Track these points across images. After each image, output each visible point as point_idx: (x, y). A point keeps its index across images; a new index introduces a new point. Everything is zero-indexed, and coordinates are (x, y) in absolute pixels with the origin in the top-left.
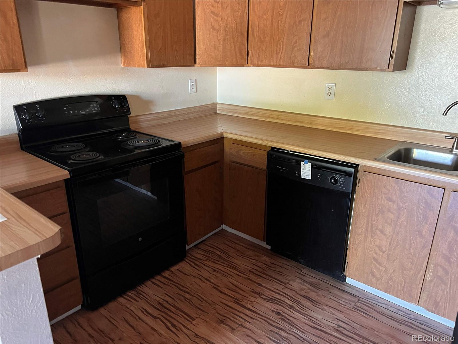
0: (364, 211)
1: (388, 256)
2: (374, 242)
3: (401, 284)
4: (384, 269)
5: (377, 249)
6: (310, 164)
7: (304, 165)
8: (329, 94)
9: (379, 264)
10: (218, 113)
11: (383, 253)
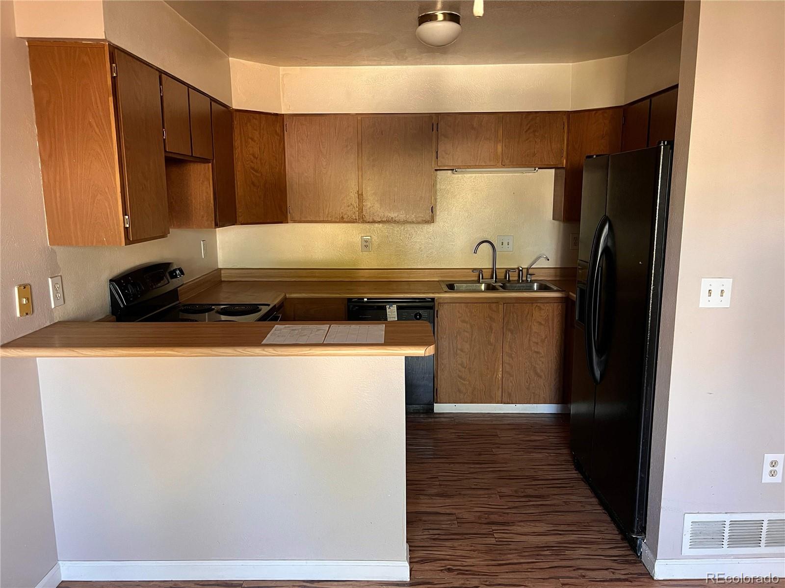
0: (445, 337)
1: (469, 369)
2: (457, 362)
3: (483, 390)
4: (468, 383)
5: (460, 367)
6: (395, 306)
7: (389, 308)
8: (366, 246)
9: (464, 380)
10: (223, 281)
11: (465, 368)
